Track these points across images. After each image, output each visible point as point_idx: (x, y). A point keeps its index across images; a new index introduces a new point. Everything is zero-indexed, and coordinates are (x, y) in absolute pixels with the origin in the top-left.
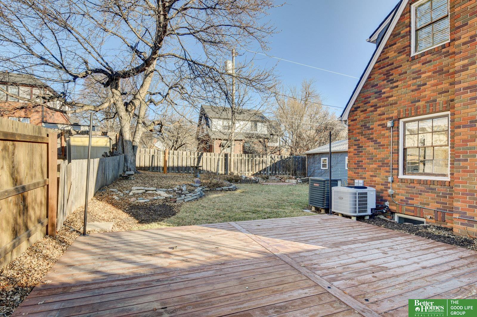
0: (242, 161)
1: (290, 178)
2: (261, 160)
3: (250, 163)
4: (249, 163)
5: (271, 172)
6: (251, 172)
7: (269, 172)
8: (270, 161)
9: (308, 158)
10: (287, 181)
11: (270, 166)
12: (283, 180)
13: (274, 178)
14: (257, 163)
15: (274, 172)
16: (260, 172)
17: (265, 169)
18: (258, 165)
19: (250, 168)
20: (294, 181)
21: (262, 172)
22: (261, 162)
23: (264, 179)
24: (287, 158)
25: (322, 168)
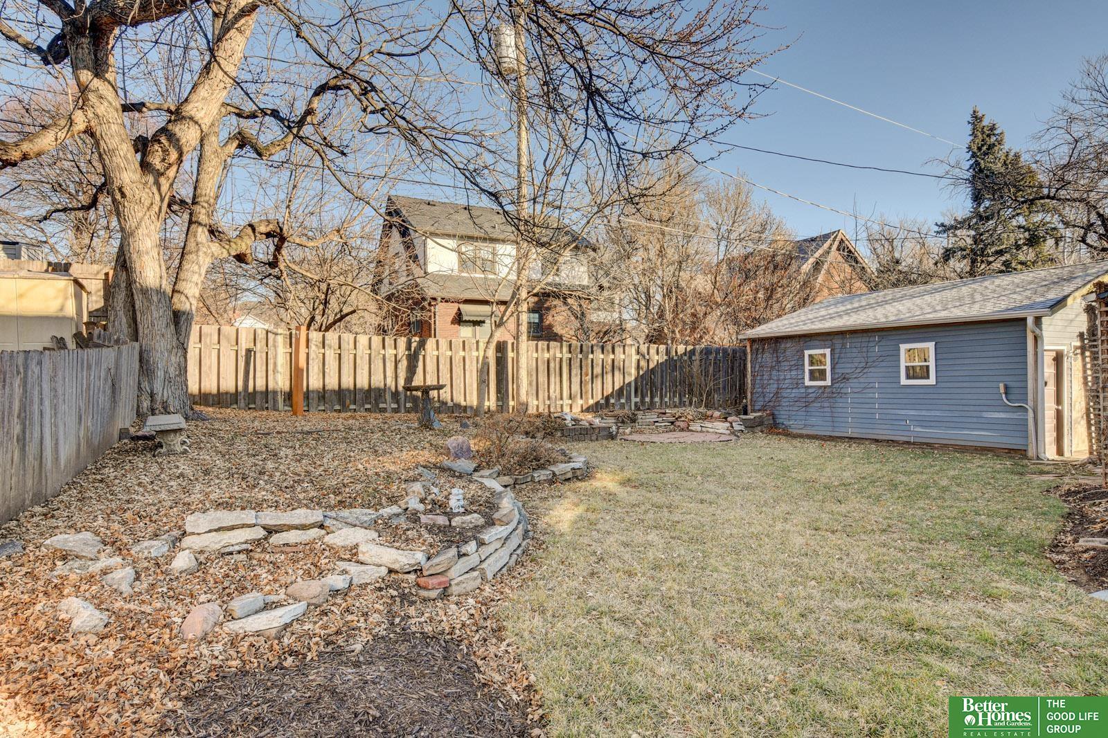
0: (552, 365)
1: (705, 417)
2: (610, 362)
3: (576, 371)
4: (574, 372)
5: (638, 400)
6: (580, 402)
7: (634, 400)
8: (634, 365)
9: (755, 352)
10: (696, 426)
11: (636, 379)
12: (682, 425)
13: (652, 417)
14: (598, 370)
15: (647, 399)
16: (607, 399)
17: (621, 389)
18: (600, 379)
19: (576, 387)
20: (721, 427)
21: (612, 401)
22: (609, 368)
23: (623, 422)
24: (685, 354)
25: (808, 383)
